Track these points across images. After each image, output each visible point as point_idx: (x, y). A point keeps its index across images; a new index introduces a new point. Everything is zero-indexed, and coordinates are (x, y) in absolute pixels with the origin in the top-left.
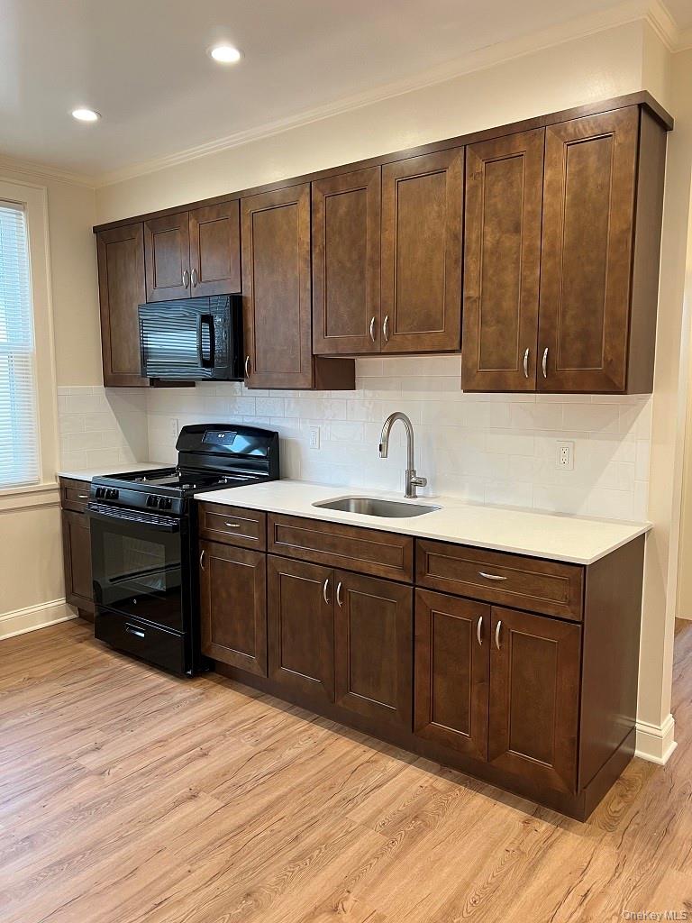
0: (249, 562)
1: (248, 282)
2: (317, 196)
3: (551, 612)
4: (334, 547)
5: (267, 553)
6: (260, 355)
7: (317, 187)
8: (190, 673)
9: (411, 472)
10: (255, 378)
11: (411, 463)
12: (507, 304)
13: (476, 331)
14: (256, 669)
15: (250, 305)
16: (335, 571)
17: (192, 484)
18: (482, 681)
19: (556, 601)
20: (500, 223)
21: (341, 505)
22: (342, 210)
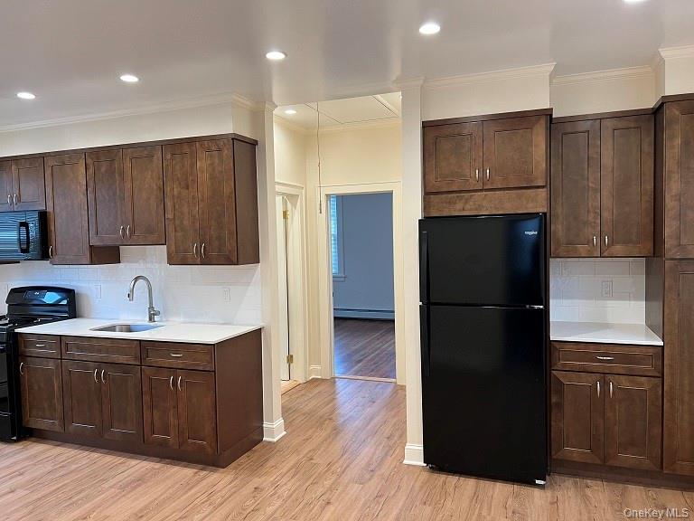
0: (51, 366)
1: (50, 204)
2: (89, 161)
3: (201, 368)
4: (99, 351)
5: (61, 359)
6: (59, 246)
7: (89, 156)
8: (15, 438)
9: (151, 308)
10: (56, 259)
11: (151, 303)
12: (186, 222)
13: (173, 234)
14: (57, 428)
15: (52, 216)
16: (101, 364)
17: (14, 324)
18: (174, 407)
19: (202, 362)
20: (180, 184)
21: (112, 329)
22: (103, 170)
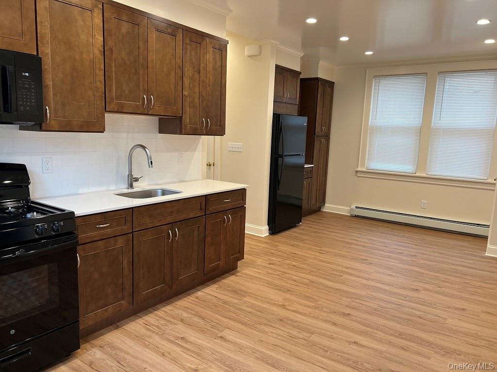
0: (119, 243)
1: (44, 50)
2: (107, 14)
5: (133, 232)
6: (58, 108)
7: (107, 8)
10: (53, 123)
16: (174, 224)
18: (225, 238)
20: (193, 67)
22: (124, 30)
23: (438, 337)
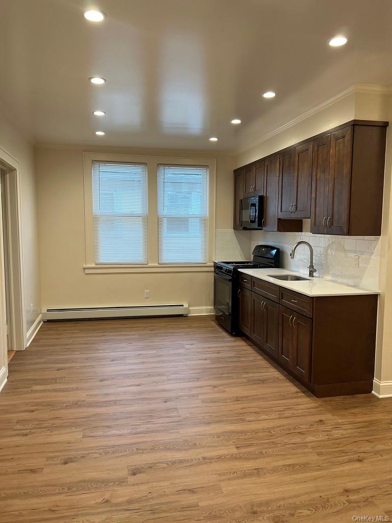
1: (265, 191)
2: (281, 159)
5: (252, 291)
8: (234, 334)
9: (311, 266)
12: (321, 200)
15: (265, 199)
16: (265, 298)
19: (306, 310)
23: (85, 414)
